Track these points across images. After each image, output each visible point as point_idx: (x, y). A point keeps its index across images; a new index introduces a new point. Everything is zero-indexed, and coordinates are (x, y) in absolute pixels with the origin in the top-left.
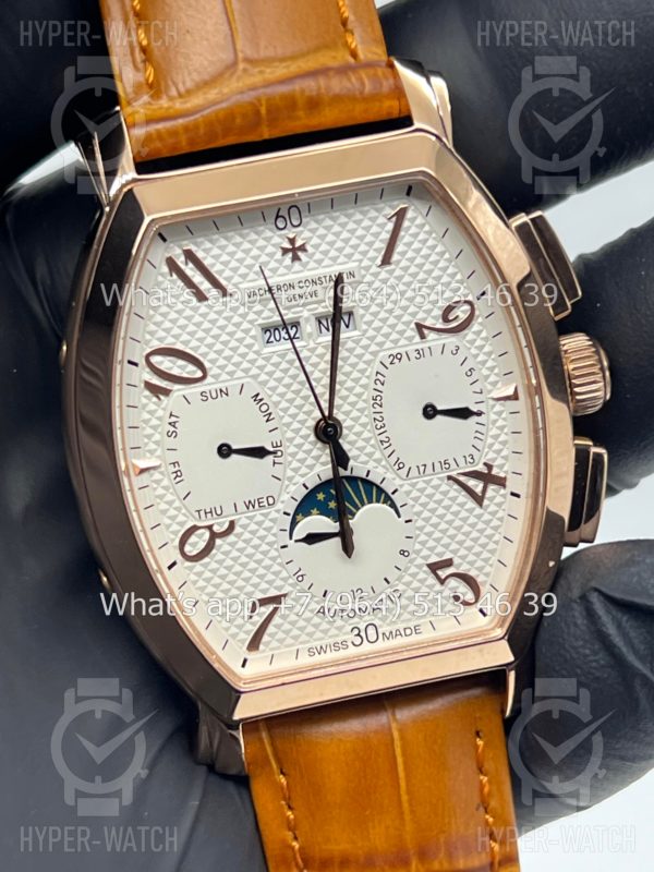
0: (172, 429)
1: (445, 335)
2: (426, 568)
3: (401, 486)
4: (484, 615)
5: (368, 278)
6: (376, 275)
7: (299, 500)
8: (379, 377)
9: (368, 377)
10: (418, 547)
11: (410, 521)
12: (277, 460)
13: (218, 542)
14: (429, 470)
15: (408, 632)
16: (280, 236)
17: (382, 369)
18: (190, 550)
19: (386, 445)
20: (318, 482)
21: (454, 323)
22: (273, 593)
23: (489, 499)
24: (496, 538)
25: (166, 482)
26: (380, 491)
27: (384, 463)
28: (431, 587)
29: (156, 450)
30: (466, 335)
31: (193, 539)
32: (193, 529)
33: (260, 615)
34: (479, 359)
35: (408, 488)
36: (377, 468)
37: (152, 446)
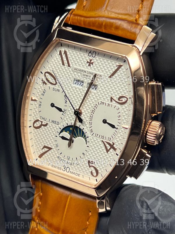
0: (43, 93)
1: (117, 103)
2: (87, 161)
3: (90, 137)
4: (97, 181)
7: (65, 127)
8: (96, 106)
9: (94, 105)
10: (88, 154)
11: (88, 147)
12: (63, 114)
13: (42, 127)
14: (98, 136)
15: (77, 174)
16: (88, 58)
17: (98, 104)
18: (35, 125)
19: (90, 124)
20: (71, 125)
21: (121, 101)
22: (50, 146)
23: (110, 152)
24: (108, 163)
26: (85, 136)
27: (88, 128)
28: (87, 166)
30: (123, 106)
31: (37, 123)
32: (38, 121)
33: (45, 150)
34: (123, 114)
35: (92, 138)
36: (86, 129)
37: (38, 95)
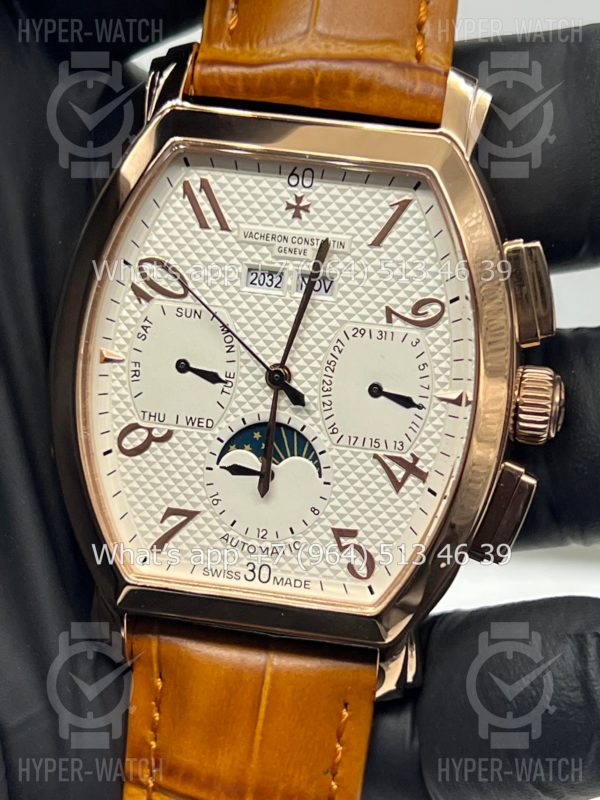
0: (143, 332)
1: (410, 326)
2: (330, 531)
3: (330, 450)
4: (372, 593)
5: (356, 253)
6: (364, 252)
7: (235, 431)
9: (329, 342)
10: (328, 509)
11: (328, 483)
12: (226, 389)
13: (154, 445)
14: (359, 443)
15: (298, 584)
16: (289, 192)
17: (343, 338)
18: (127, 444)
19: (327, 407)
20: (257, 421)
21: (423, 316)
22: (189, 507)
23: (406, 488)
24: (404, 525)
25: (124, 377)
26: (311, 448)
27: (320, 423)
29: (124, 346)
30: (431, 331)
31: (133, 435)
32: (135, 427)
33: (171, 522)
34: (435, 357)
35: (336, 454)
36: (313, 425)
37: (122, 342)
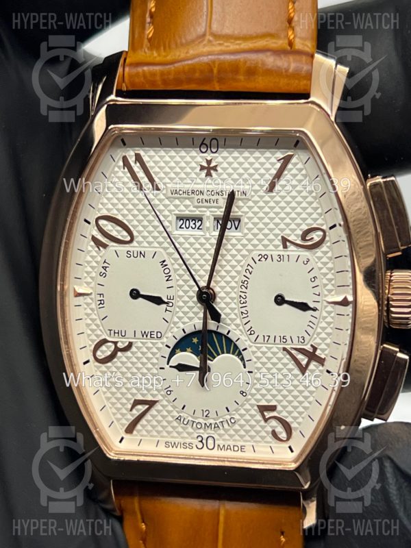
0: (104, 271)
1: (301, 249)
2: (256, 408)
3: (250, 347)
4: (292, 451)
5: (256, 198)
6: (261, 197)
7: (178, 339)
9: (242, 266)
10: (254, 391)
11: (251, 372)
12: (168, 308)
13: (119, 354)
14: (271, 340)
15: (236, 448)
16: (201, 157)
17: (252, 263)
18: (100, 355)
19: (245, 315)
20: (193, 330)
21: (310, 241)
22: (150, 398)
23: (310, 371)
24: (311, 399)
25: (93, 306)
26: (236, 347)
27: (241, 327)
28: (258, 422)
29: (91, 283)
30: (317, 252)
31: (103, 348)
32: (104, 341)
33: (138, 410)
34: (322, 271)
35: (255, 349)
36: (235, 330)
37: (89, 280)
